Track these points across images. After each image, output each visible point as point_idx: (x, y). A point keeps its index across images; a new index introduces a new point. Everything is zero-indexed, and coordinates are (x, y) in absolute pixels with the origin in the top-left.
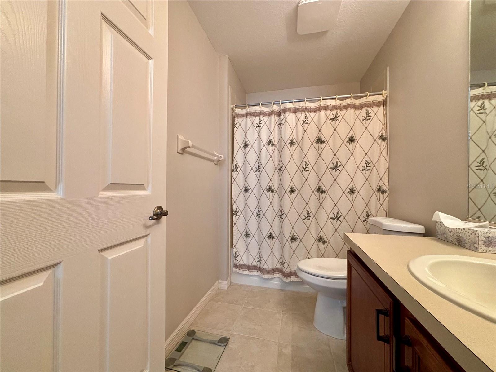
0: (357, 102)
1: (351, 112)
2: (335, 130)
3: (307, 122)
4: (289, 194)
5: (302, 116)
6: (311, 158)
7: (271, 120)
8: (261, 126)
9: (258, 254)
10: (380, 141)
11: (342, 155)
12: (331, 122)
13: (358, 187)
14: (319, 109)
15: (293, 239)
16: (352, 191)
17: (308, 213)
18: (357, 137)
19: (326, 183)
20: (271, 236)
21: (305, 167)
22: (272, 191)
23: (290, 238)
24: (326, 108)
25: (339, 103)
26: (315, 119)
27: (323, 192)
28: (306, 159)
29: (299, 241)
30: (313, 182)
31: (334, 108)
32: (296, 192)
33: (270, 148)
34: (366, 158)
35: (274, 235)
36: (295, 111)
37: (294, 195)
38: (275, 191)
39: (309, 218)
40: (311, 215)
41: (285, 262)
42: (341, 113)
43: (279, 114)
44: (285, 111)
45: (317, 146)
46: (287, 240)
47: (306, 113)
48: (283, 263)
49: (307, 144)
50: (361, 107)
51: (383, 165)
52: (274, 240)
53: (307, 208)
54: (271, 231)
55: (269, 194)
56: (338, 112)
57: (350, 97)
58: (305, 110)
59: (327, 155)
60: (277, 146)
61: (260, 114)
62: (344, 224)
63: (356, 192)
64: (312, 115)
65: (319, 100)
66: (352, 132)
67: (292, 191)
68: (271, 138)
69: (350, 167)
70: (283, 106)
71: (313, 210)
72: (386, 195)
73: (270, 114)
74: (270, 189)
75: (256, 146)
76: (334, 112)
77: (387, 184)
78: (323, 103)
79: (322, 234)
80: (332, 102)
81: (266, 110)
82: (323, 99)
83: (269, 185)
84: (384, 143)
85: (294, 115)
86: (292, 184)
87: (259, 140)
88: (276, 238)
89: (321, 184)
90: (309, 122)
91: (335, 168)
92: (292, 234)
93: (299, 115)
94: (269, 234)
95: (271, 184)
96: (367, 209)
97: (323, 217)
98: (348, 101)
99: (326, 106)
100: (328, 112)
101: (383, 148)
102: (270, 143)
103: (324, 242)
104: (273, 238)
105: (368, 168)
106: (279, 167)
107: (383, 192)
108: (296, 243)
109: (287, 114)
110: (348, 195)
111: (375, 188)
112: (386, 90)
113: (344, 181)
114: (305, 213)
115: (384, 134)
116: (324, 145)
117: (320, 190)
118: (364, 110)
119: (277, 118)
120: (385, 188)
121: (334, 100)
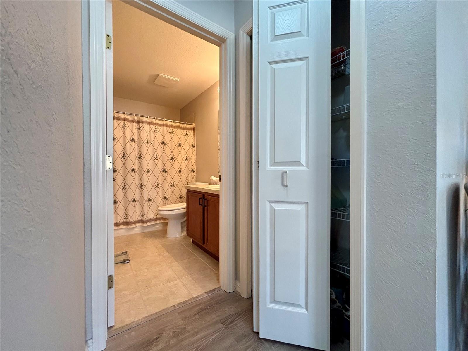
0: (182, 126)
1: (179, 130)
2: (172, 138)
3: (156, 131)
4: (147, 173)
5: (153, 127)
6: (159, 153)
7: (133, 125)
8: (125, 128)
9: (125, 214)
10: (192, 147)
11: (176, 153)
12: (170, 134)
13: (183, 170)
14: (163, 125)
15: (149, 200)
16: (180, 171)
17: (158, 184)
18: (182, 144)
19: (168, 167)
20: (134, 201)
21: (156, 158)
22: (135, 172)
23: (148, 200)
24: (167, 126)
25: (173, 124)
26: (161, 131)
27: (166, 172)
28: (156, 153)
29: (153, 200)
30: (160, 167)
31: (171, 126)
32: (151, 172)
33: (132, 143)
34: (186, 155)
35: (136, 200)
36: (149, 123)
37: (149, 174)
38: (136, 172)
39: (158, 187)
40: (159, 185)
41: (145, 214)
42: (175, 130)
43: (138, 122)
44: (143, 122)
45: (162, 146)
46: (146, 201)
47: (156, 126)
48: (142, 216)
49: (156, 144)
50: (184, 129)
51: (193, 159)
52: (136, 203)
53: (157, 181)
54: (134, 197)
55: (132, 173)
56: (173, 129)
57: (179, 123)
58: (155, 124)
59: (168, 151)
60: (137, 142)
61: (125, 120)
62: (177, 188)
63: (182, 172)
64: (159, 127)
65: (163, 120)
66: (180, 141)
67: (148, 171)
68: (133, 137)
69: (179, 159)
70: (141, 118)
71: (160, 183)
72: (195, 173)
73: (132, 121)
74: (133, 170)
75: (121, 140)
76: (171, 129)
77: (195, 168)
78: (165, 123)
79: (166, 195)
80: (170, 123)
81: (129, 118)
82: (165, 120)
83: (132, 168)
84: (194, 149)
85: (148, 125)
86: (148, 167)
87: (124, 136)
88: (137, 201)
89: (165, 168)
90: (157, 132)
91: (172, 159)
92: (148, 197)
93: (152, 126)
94: (133, 199)
95: (133, 167)
96: (187, 180)
97: (166, 186)
98: (178, 125)
99: (167, 125)
100: (168, 128)
101: (193, 151)
102: (133, 140)
103: (167, 199)
104: (136, 202)
105: (187, 160)
106: (138, 156)
107: (194, 172)
108: (151, 203)
109: (144, 124)
110: (179, 173)
111: (190, 170)
112: (194, 123)
113: (176, 166)
114: (156, 184)
115: (194, 144)
116: (166, 146)
117: (164, 171)
118: (185, 131)
119: (137, 125)
120: (194, 170)
121: (171, 122)
